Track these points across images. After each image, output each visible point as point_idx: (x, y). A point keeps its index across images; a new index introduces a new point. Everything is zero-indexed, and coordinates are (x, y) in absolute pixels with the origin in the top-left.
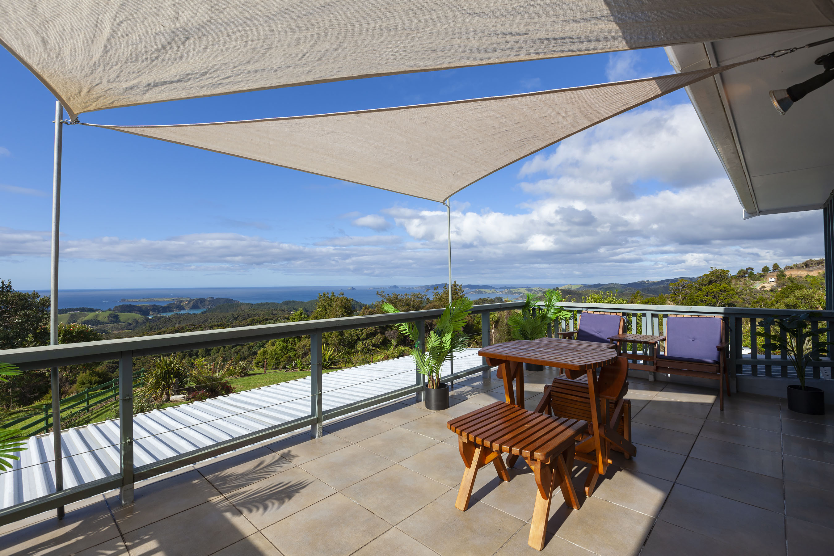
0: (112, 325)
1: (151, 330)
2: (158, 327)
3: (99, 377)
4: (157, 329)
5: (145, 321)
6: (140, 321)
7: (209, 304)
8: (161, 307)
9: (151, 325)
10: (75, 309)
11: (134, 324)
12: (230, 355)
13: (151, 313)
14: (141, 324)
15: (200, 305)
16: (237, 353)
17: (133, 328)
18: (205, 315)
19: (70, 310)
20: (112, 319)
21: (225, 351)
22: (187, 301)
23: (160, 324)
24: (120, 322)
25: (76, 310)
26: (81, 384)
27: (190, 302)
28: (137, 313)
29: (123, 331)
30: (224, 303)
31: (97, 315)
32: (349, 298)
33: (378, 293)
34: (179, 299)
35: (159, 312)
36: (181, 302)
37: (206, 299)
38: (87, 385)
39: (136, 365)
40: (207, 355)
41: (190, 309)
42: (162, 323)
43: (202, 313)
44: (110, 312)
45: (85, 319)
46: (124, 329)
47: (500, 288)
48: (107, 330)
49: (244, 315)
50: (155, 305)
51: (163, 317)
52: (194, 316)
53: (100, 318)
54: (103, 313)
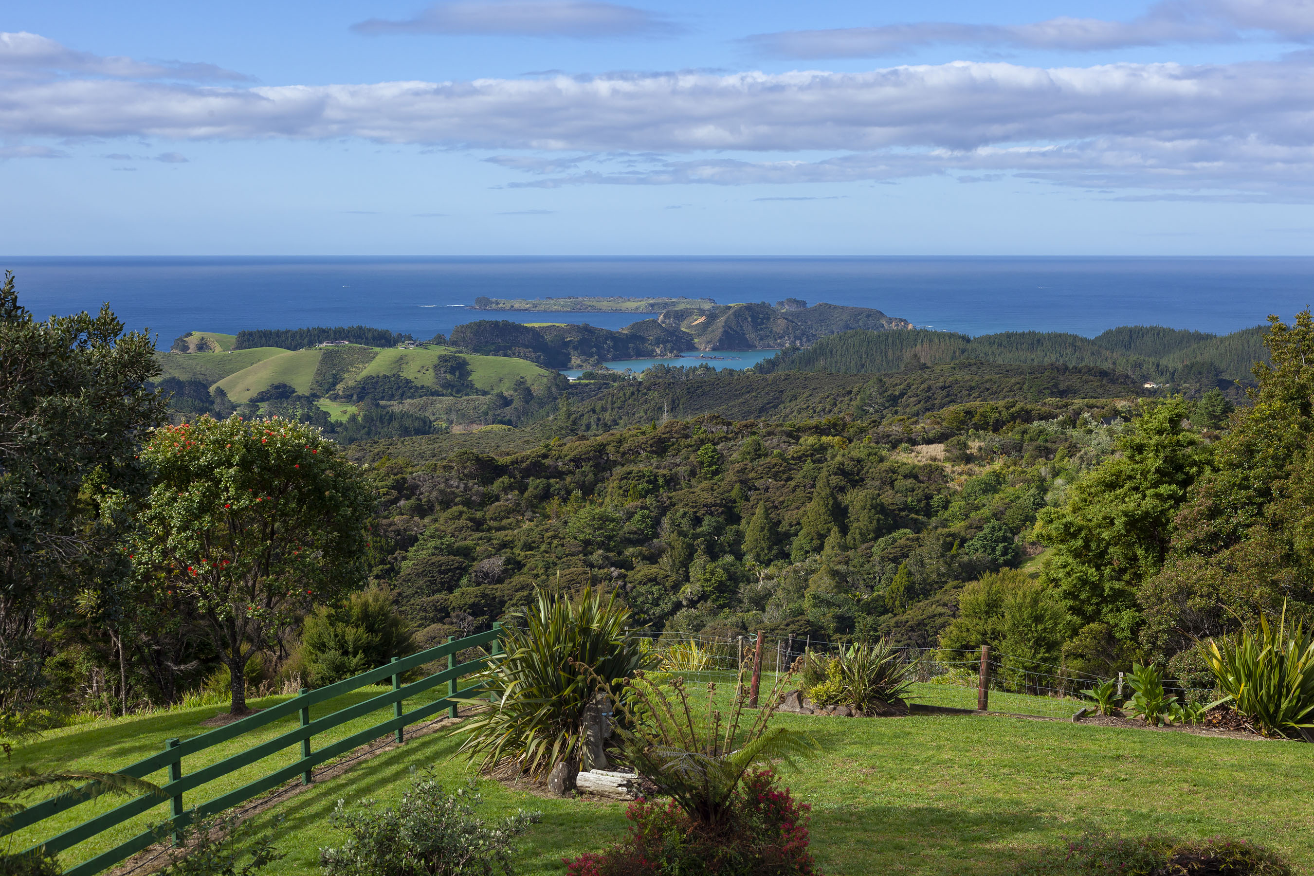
0: (447, 401)
1: (573, 431)
2: (599, 419)
3: (370, 629)
4: (594, 427)
5: (554, 390)
6: (537, 390)
7: (786, 333)
8: (611, 336)
9: (573, 409)
10: (335, 333)
11: (517, 403)
12: (866, 566)
13: (575, 360)
14: (542, 405)
15: (751, 335)
16: (895, 560)
17: (514, 419)
18: (770, 377)
19: (322, 335)
20: (448, 376)
21: (845, 548)
22: (702, 312)
23: (604, 409)
24: (471, 386)
25: (339, 335)
26: (314, 647)
27: (712, 317)
28: (526, 358)
29: (483, 428)
30: (847, 327)
31: (401, 358)
34: (674, 304)
35: (602, 359)
36: (681, 316)
37: (774, 306)
38: (333, 654)
39: (525, 570)
40: (776, 557)
41: (714, 349)
42: (613, 403)
43: (760, 368)
44: (441, 350)
45: (365, 373)
46: (484, 418)
48: (432, 418)
49: (929, 388)
50: (587, 330)
51: (615, 378)
52: (727, 380)
53: (410, 372)
54: (421, 351)
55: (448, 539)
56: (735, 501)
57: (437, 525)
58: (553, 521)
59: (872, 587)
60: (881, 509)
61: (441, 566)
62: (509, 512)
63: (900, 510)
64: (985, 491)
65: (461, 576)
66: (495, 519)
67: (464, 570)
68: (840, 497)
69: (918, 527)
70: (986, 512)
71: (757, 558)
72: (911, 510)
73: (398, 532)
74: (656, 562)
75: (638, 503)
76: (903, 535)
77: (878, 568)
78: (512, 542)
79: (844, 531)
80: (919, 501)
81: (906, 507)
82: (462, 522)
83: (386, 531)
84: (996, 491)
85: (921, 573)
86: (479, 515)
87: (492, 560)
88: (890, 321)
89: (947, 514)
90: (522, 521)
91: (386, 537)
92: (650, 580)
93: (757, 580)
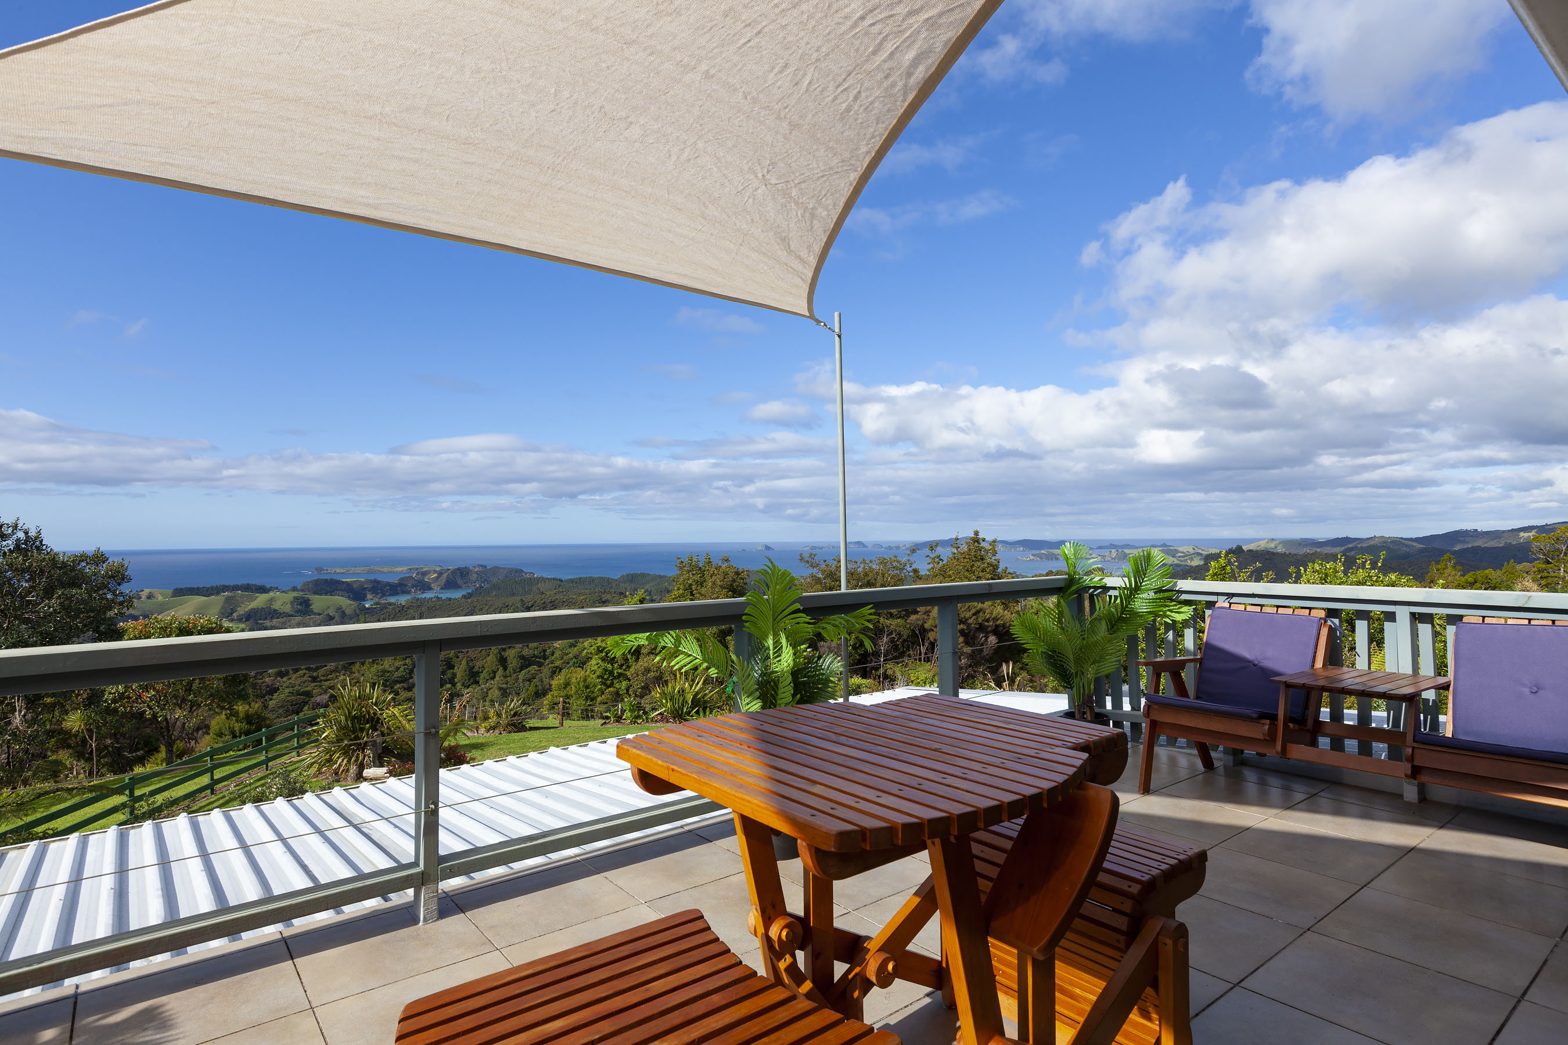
0: (298, 619)
3: (250, 724)
5: (357, 611)
6: (348, 612)
7: (477, 580)
8: (388, 584)
10: (233, 587)
12: (516, 684)
13: (369, 596)
15: (460, 582)
16: (530, 680)
18: (469, 601)
19: (225, 588)
20: (299, 607)
21: (506, 677)
22: (435, 572)
24: (312, 612)
25: (236, 588)
27: (440, 574)
28: (343, 596)
30: (506, 577)
31: (272, 599)
32: (740, 570)
33: (802, 559)
34: (422, 568)
35: (384, 595)
36: (424, 574)
37: (471, 568)
38: (227, 739)
40: (472, 684)
41: (441, 589)
42: (389, 616)
43: (464, 597)
44: (295, 594)
45: (250, 607)
47: (1100, 548)
49: (545, 603)
50: (376, 581)
51: (390, 604)
52: (448, 602)
53: (276, 606)
54: (283, 594)
55: (297, 688)
56: (452, 659)
57: (291, 681)
58: (356, 674)
59: (519, 694)
60: (522, 657)
61: (292, 702)
62: (332, 672)
63: (532, 657)
64: (570, 647)
65: (304, 705)
66: (324, 676)
67: (305, 703)
68: (503, 653)
69: (540, 665)
70: (571, 655)
71: (463, 684)
72: (537, 657)
73: (268, 686)
74: (411, 690)
75: (402, 663)
76: (533, 668)
77: (521, 685)
78: (334, 686)
79: (505, 669)
80: (540, 653)
81: (534, 656)
82: (306, 678)
83: (260, 686)
84: (575, 646)
85: (542, 685)
86: (315, 674)
87: (322, 697)
88: (526, 573)
89: (553, 658)
90: (339, 676)
91: (261, 689)
92: (408, 700)
93: (463, 695)
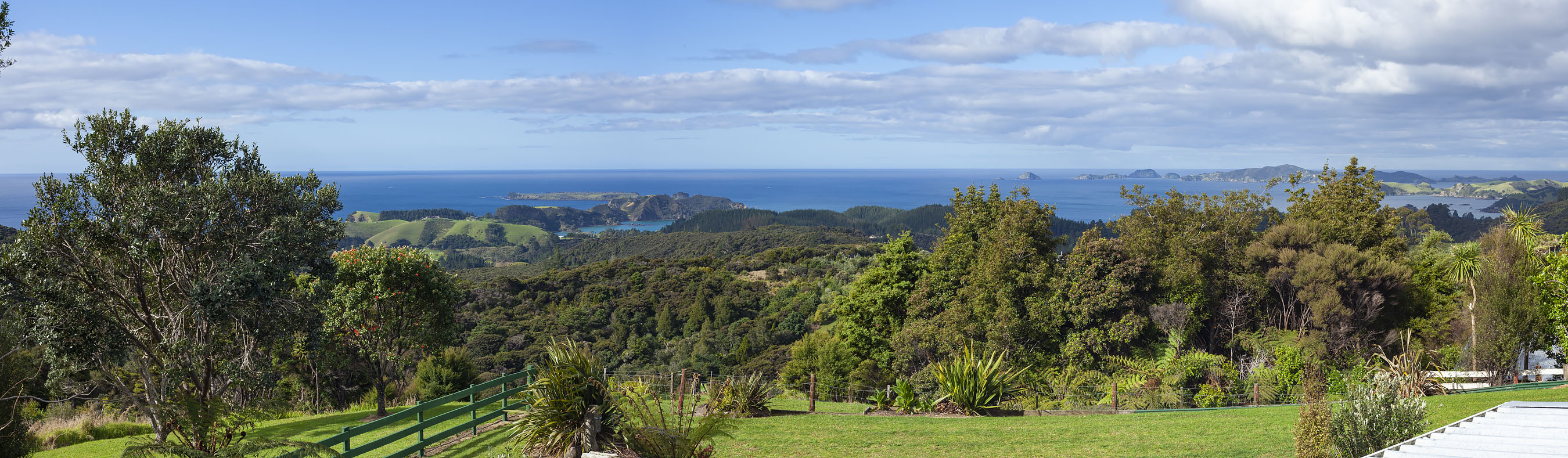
0: (493, 249)
1: (562, 266)
2: (576, 259)
3: (455, 370)
4: (573, 263)
5: (551, 243)
6: (542, 243)
7: (678, 210)
8: (582, 213)
9: (562, 253)
10: (432, 212)
11: (531, 250)
12: (725, 338)
13: (563, 227)
14: (544, 251)
15: (659, 213)
17: (529, 259)
18: (670, 235)
19: (425, 213)
20: (493, 235)
21: (713, 329)
22: (632, 200)
23: (579, 254)
24: (505, 241)
25: (434, 213)
26: (424, 379)
27: (637, 202)
28: (536, 225)
29: (513, 264)
30: (711, 207)
31: (468, 226)
32: (1043, 208)
33: (1124, 193)
34: (617, 196)
35: (578, 226)
36: (620, 202)
37: (671, 196)
38: (434, 383)
39: (536, 342)
40: (675, 334)
41: (639, 220)
42: (584, 250)
43: (664, 230)
44: (489, 221)
45: (448, 234)
46: (513, 259)
47: (1444, 180)
48: (484, 258)
49: (756, 240)
50: (569, 210)
51: (585, 236)
52: (646, 237)
53: (472, 233)
54: (479, 222)
55: (493, 325)
56: (652, 304)
57: (487, 317)
58: (551, 315)
59: (728, 350)
60: (733, 307)
61: (489, 340)
62: (527, 310)
63: (743, 307)
64: (788, 296)
65: (500, 345)
66: (519, 314)
67: (502, 342)
68: (710, 301)
69: (752, 316)
70: (789, 307)
71: (665, 335)
72: (749, 307)
73: (466, 321)
74: (609, 338)
75: (598, 305)
76: (745, 321)
77: (731, 340)
78: (529, 327)
79: (712, 319)
80: (753, 302)
81: (746, 306)
82: (501, 315)
83: (459, 320)
84: (794, 295)
85: (755, 342)
86: (510, 311)
87: (517, 337)
88: (734, 204)
89: (768, 308)
90: (534, 315)
91: (459, 323)
92: (605, 348)
93: (665, 348)
